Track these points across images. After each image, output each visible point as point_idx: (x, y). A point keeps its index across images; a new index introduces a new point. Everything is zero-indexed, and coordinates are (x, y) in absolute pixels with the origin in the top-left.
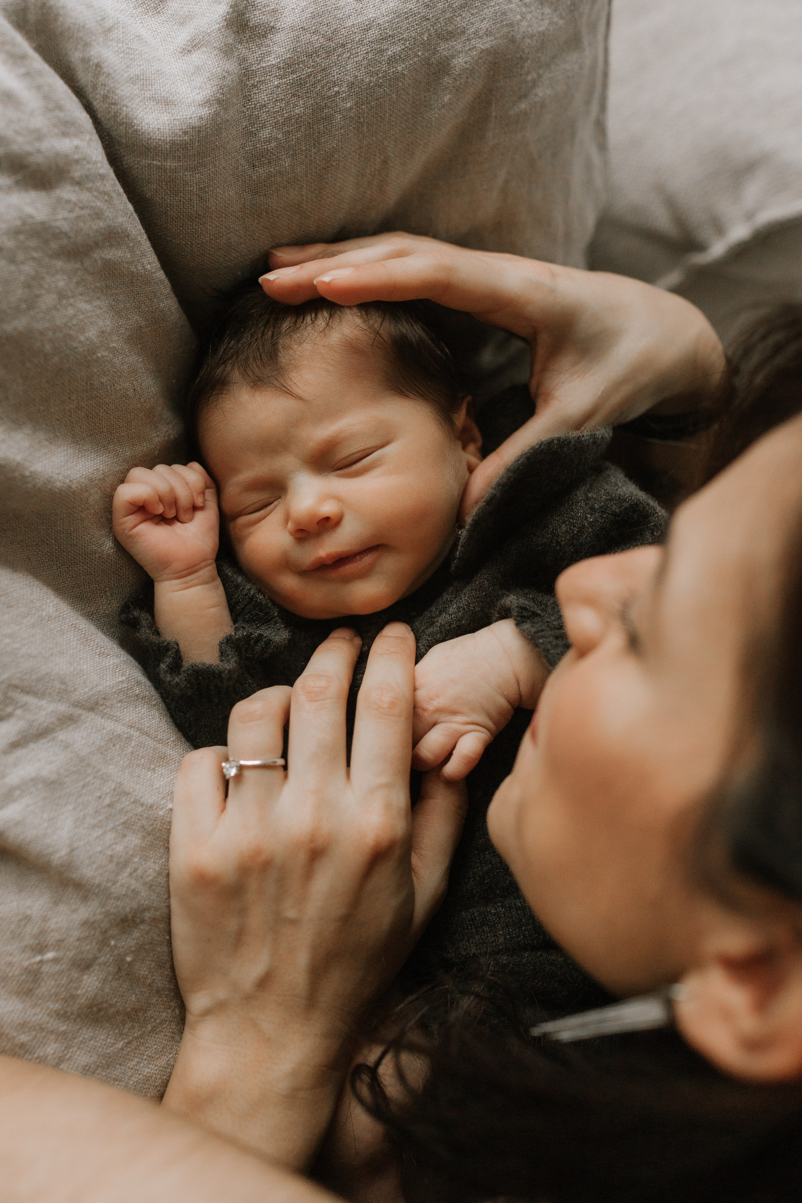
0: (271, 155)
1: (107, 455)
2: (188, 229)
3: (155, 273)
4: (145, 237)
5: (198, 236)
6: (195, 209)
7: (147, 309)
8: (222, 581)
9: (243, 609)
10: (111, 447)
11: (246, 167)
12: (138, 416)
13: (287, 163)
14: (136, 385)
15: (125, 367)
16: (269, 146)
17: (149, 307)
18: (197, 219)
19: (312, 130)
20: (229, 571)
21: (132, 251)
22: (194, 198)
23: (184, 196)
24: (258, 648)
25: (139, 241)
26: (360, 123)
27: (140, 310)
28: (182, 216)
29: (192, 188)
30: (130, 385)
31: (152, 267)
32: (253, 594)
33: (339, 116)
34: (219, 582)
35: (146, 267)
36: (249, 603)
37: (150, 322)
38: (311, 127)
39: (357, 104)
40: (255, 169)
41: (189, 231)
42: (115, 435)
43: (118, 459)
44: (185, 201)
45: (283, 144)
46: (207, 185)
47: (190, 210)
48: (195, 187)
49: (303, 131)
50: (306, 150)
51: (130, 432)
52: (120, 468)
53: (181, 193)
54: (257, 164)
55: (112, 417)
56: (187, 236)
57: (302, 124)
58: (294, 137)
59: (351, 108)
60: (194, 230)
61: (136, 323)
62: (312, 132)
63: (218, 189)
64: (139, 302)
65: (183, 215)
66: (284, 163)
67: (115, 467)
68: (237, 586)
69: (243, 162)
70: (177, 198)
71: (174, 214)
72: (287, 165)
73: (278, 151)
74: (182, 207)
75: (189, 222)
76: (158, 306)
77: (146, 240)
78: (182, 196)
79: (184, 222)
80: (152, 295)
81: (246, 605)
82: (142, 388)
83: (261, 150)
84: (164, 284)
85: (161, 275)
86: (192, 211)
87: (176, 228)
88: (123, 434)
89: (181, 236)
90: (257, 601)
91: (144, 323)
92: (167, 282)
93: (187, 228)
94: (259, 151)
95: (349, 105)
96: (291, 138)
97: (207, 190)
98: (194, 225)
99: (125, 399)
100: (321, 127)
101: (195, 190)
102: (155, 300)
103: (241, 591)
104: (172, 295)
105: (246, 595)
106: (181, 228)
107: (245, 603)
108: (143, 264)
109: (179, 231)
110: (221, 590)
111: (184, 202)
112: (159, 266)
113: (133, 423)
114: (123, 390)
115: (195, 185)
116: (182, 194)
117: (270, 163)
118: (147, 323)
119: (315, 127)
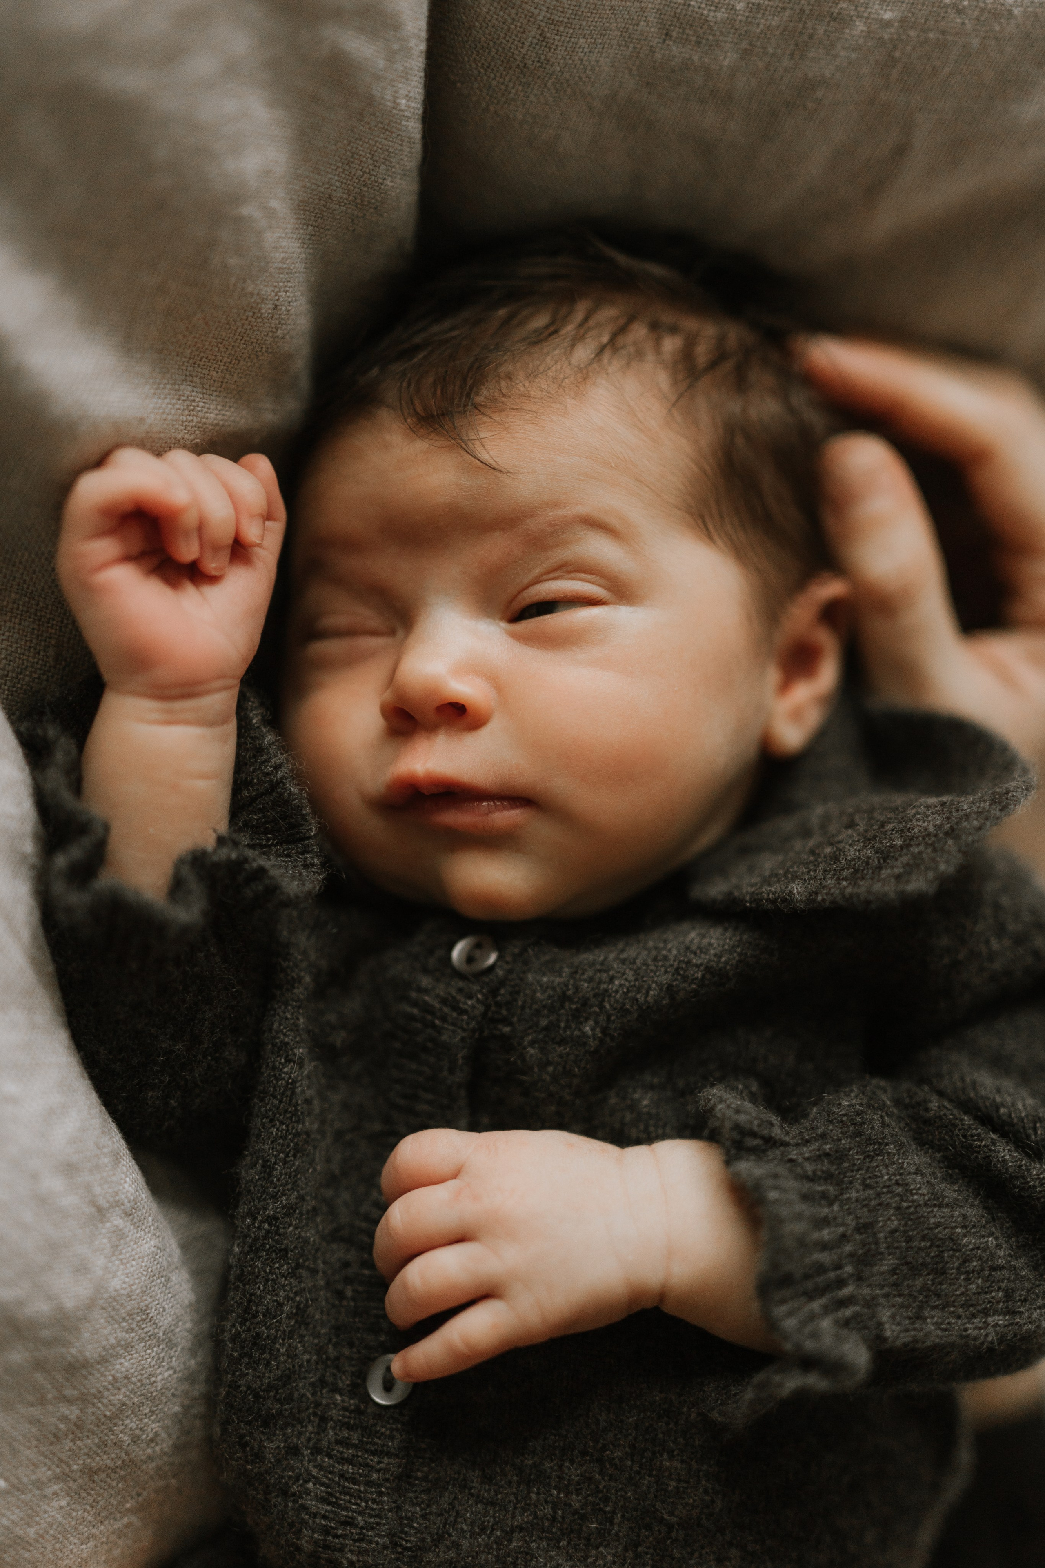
0: (708, 31)
1: (174, 401)
2: (494, 79)
3: (408, 119)
4: (423, 47)
5: (505, 102)
6: (523, 51)
7: (360, 173)
8: (240, 728)
9: (253, 800)
10: (186, 389)
11: (652, 29)
12: (258, 356)
13: (728, 58)
14: (281, 299)
15: (277, 255)
16: (712, 14)
17: (364, 172)
18: (518, 71)
19: (801, 25)
20: (257, 715)
21: (391, 57)
22: (532, 31)
23: (517, 18)
24: (248, 893)
25: (411, 48)
26: (893, 58)
27: (347, 167)
28: (494, 50)
29: (536, 12)
30: (273, 294)
31: (409, 107)
32: (281, 778)
33: (860, 26)
34: (232, 727)
35: (399, 101)
36: (267, 793)
37: (351, 198)
38: (804, 19)
39: (903, 21)
40: (667, 42)
41: (494, 83)
42: (200, 370)
43: (190, 418)
44: (513, 27)
45: (737, 23)
46: (566, 20)
47: (513, 47)
48: (543, 13)
49: (785, 18)
50: (773, 55)
51: (228, 376)
52: (187, 436)
53: (513, 8)
54: (674, 34)
55: (211, 335)
56: (485, 91)
57: (790, 6)
58: (763, 21)
59: (888, 24)
60: (503, 87)
61: (327, 186)
62: (799, 30)
63: (581, 40)
64: (353, 153)
65: (498, 50)
66: (722, 58)
67: (177, 429)
68: (260, 750)
69: (652, 18)
70: (501, 13)
71: (483, 39)
72: (726, 63)
73: (724, 30)
74: (502, 35)
75: (501, 68)
76: (380, 181)
77: (422, 52)
78: (513, 15)
79: (492, 64)
80: (382, 156)
81: (262, 794)
82: (289, 310)
83: (694, 15)
84: (411, 148)
85: (414, 128)
86: (516, 52)
87: (474, 65)
88: (214, 374)
89: (476, 85)
90: (282, 794)
91: (340, 194)
92: (418, 147)
93: (492, 76)
94: (689, 13)
95: (888, 16)
96: (757, 21)
97: (562, 29)
98: (507, 78)
99: (251, 314)
100: (821, 30)
101: (541, 18)
102: (383, 167)
103: (262, 763)
104: (414, 175)
105: (268, 774)
106: (482, 71)
107: (262, 789)
108: (396, 92)
109: (476, 72)
110: (229, 749)
111: (509, 27)
112: (420, 112)
113: (242, 363)
114: (255, 297)
115: (544, 9)
116: (514, 11)
117: (698, 43)
118: (345, 196)
119: (810, 24)
